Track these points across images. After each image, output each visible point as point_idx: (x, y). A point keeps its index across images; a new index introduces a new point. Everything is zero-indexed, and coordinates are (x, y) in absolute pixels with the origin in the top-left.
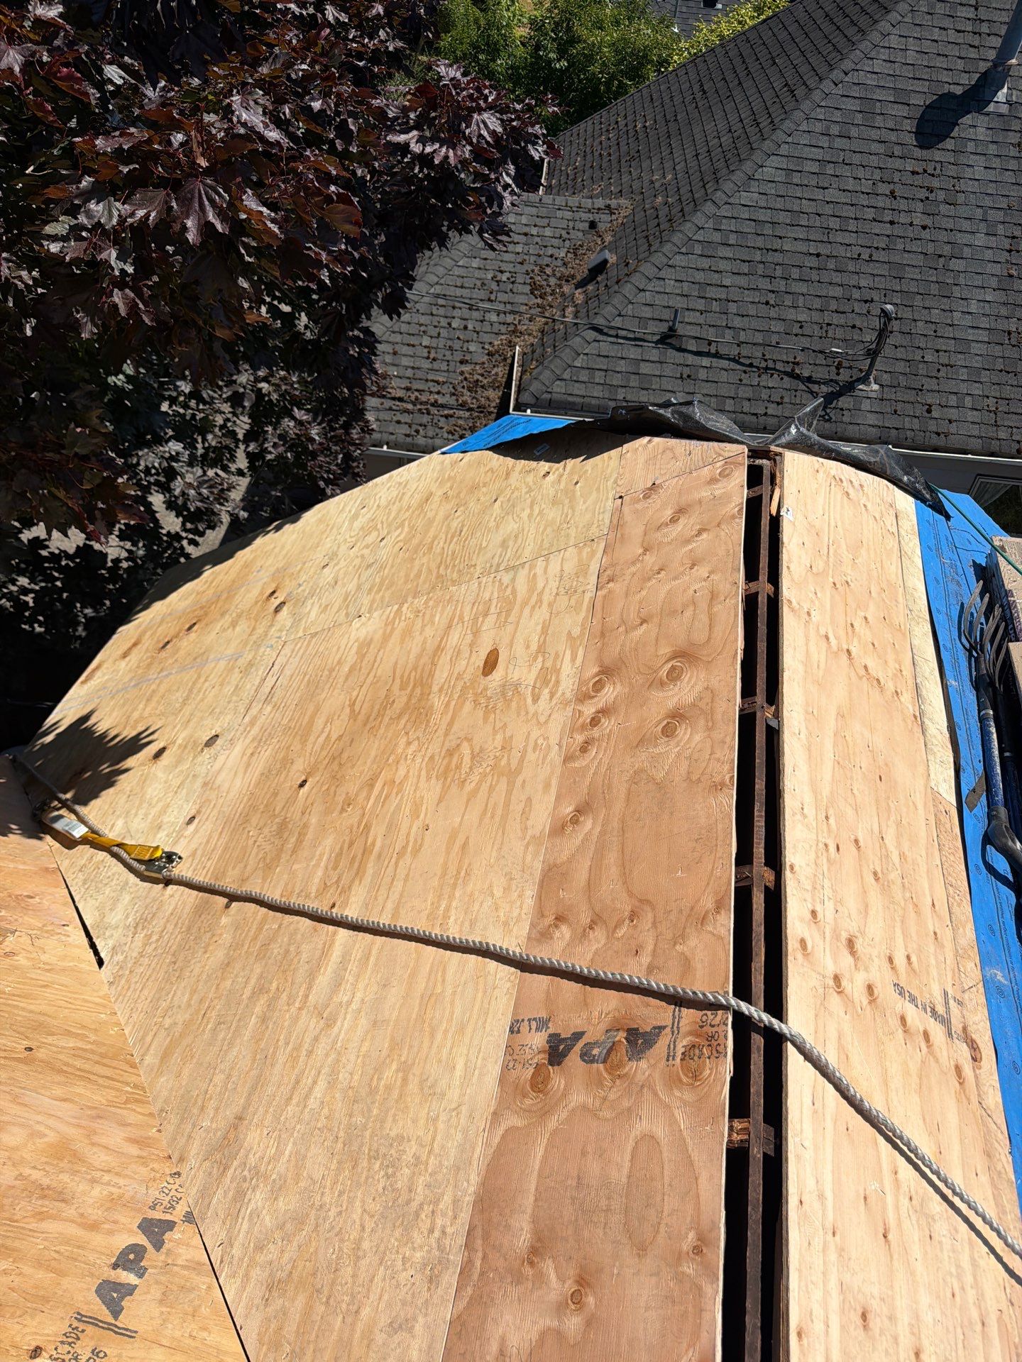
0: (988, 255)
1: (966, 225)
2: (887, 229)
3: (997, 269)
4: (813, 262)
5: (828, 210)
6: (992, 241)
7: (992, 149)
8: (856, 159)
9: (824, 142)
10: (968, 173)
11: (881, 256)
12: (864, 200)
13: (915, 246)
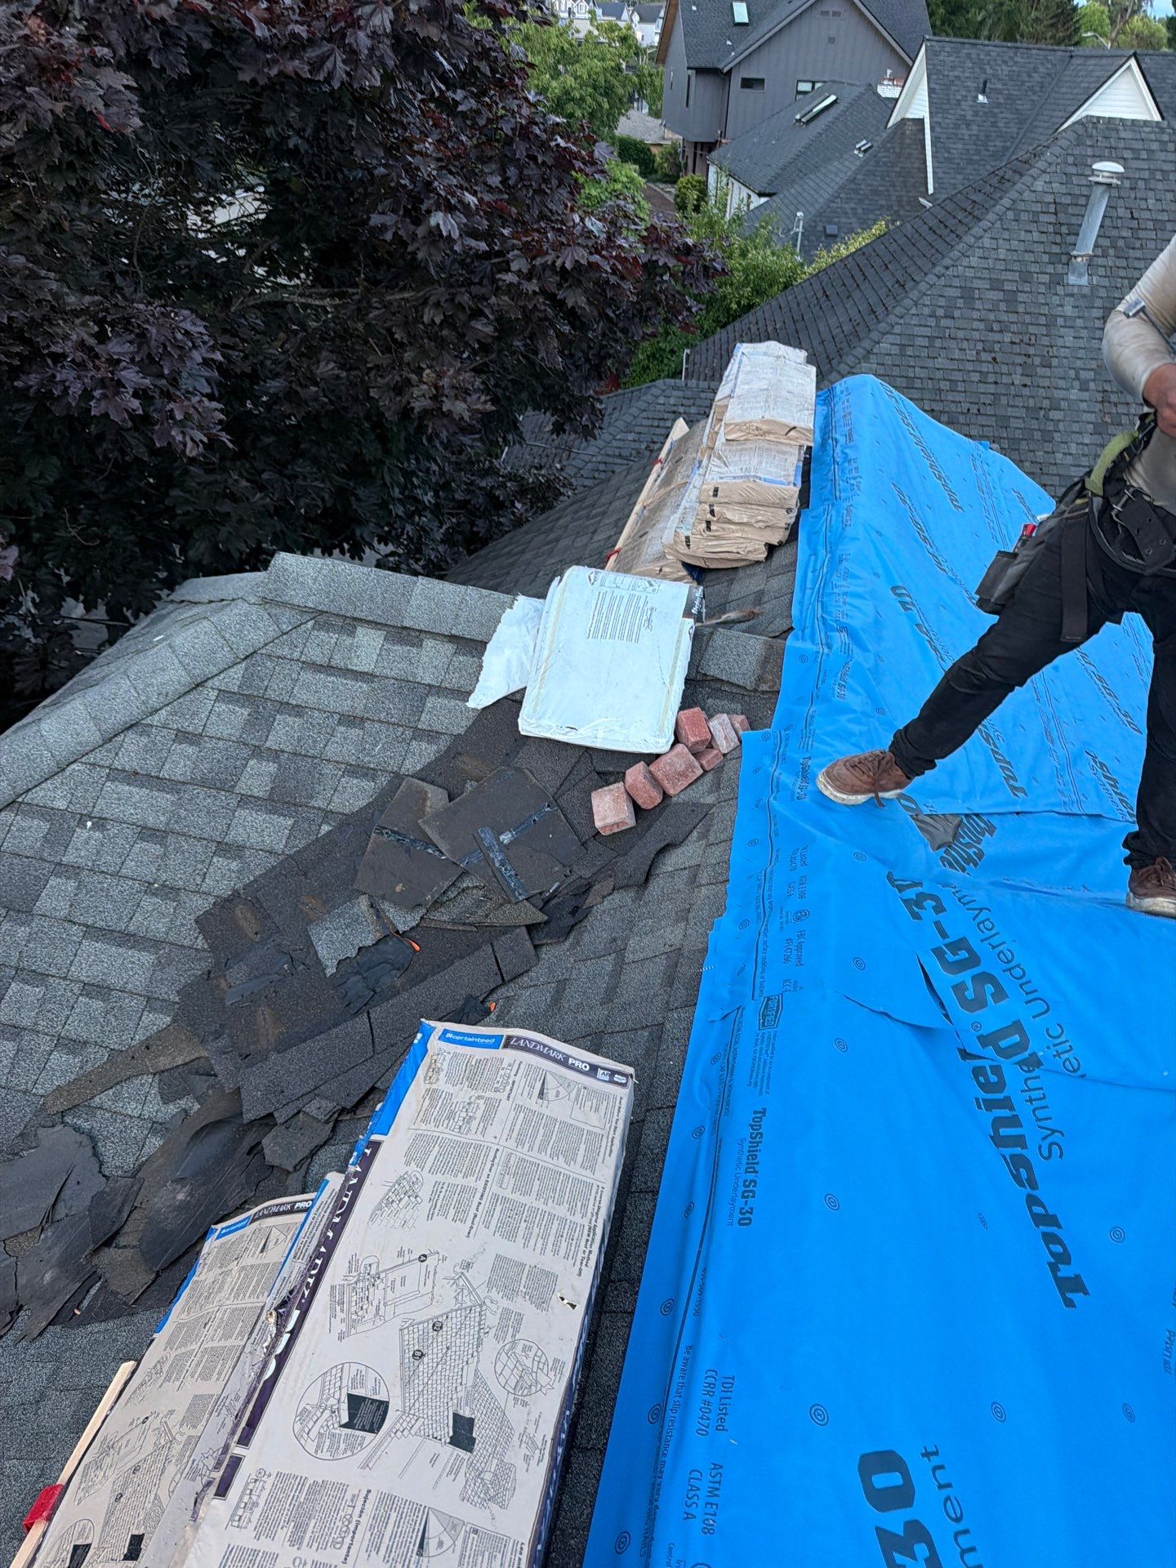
0: (1084, 406)
1: (1062, 383)
2: (992, 389)
3: (1092, 417)
5: (939, 375)
6: (1086, 396)
7: (1079, 323)
8: (960, 334)
9: (932, 322)
10: (1060, 342)
11: (989, 410)
12: (969, 366)
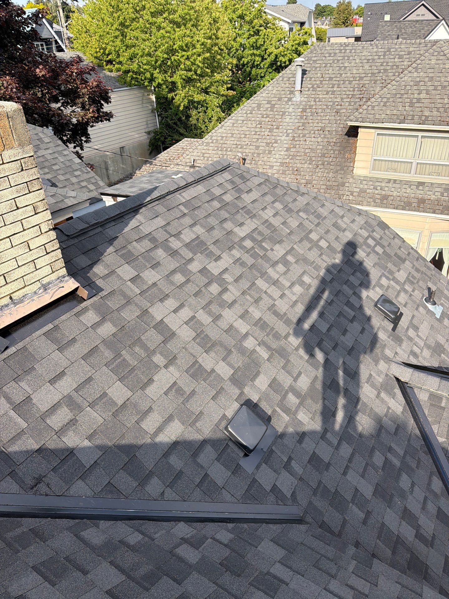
0: (285, 142)
1: (281, 134)
2: (257, 137)
3: (287, 146)
4: (235, 146)
5: (242, 132)
6: (287, 138)
7: (293, 114)
8: (253, 119)
9: (245, 115)
10: (284, 120)
11: (254, 144)
12: (252, 130)
13: (265, 141)
